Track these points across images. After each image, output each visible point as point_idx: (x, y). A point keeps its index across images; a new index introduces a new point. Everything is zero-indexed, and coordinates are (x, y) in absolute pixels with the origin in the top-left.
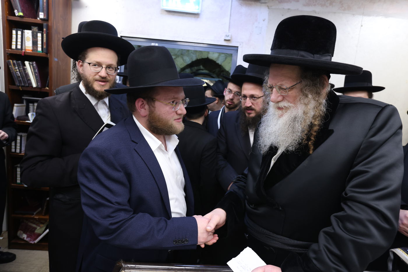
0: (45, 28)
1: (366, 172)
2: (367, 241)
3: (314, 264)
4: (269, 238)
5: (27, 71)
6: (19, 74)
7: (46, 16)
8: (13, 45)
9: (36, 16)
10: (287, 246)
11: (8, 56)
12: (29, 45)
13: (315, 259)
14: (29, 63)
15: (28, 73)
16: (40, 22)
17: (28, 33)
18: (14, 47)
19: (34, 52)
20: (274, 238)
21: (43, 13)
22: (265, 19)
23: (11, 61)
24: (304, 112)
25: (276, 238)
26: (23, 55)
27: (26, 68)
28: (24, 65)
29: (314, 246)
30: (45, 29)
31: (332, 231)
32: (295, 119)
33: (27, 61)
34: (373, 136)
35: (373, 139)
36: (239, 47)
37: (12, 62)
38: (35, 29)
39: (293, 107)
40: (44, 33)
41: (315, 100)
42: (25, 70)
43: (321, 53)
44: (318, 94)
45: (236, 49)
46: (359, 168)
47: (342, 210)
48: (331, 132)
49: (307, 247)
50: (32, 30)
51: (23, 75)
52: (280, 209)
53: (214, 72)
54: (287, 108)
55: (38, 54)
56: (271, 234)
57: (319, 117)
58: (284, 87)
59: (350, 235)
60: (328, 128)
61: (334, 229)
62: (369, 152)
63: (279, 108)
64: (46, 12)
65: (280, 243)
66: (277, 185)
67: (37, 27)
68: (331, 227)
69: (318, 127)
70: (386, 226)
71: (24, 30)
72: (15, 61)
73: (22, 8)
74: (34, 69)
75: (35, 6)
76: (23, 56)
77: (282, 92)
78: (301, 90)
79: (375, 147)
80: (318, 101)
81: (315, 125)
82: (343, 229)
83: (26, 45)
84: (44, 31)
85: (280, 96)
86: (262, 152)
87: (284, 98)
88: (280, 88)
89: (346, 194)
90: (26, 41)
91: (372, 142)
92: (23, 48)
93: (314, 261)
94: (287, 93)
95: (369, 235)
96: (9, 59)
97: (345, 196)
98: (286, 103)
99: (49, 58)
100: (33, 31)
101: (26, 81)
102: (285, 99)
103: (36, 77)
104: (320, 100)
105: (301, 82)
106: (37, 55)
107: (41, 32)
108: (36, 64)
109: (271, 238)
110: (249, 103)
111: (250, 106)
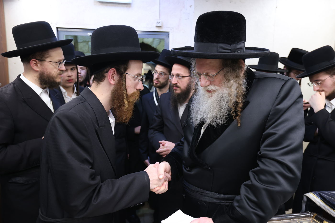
1: (275, 134)
2: (277, 188)
3: (237, 210)
4: (202, 195)
10: (216, 200)
13: (238, 206)
20: (205, 194)
22: (191, 6)
25: (207, 194)
29: (238, 197)
31: (250, 183)
32: (221, 98)
34: (279, 104)
35: (279, 107)
36: (170, 32)
45: (167, 34)
46: (269, 131)
47: (258, 166)
49: (232, 200)
52: (209, 168)
54: (214, 91)
56: (203, 191)
57: (242, 96)
59: (263, 184)
61: (251, 182)
62: (276, 118)
65: (210, 198)
66: (207, 149)
68: (249, 181)
69: (242, 104)
70: (290, 175)
79: (281, 113)
81: (240, 103)
82: (258, 181)
87: (211, 83)
89: (260, 153)
91: (278, 109)
93: (238, 209)
95: (277, 184)
97: (259, 154)
98: (213, 86)
105: (223, 69)
109: (203, 195)
110: (175, 81)
111: (176, 84)
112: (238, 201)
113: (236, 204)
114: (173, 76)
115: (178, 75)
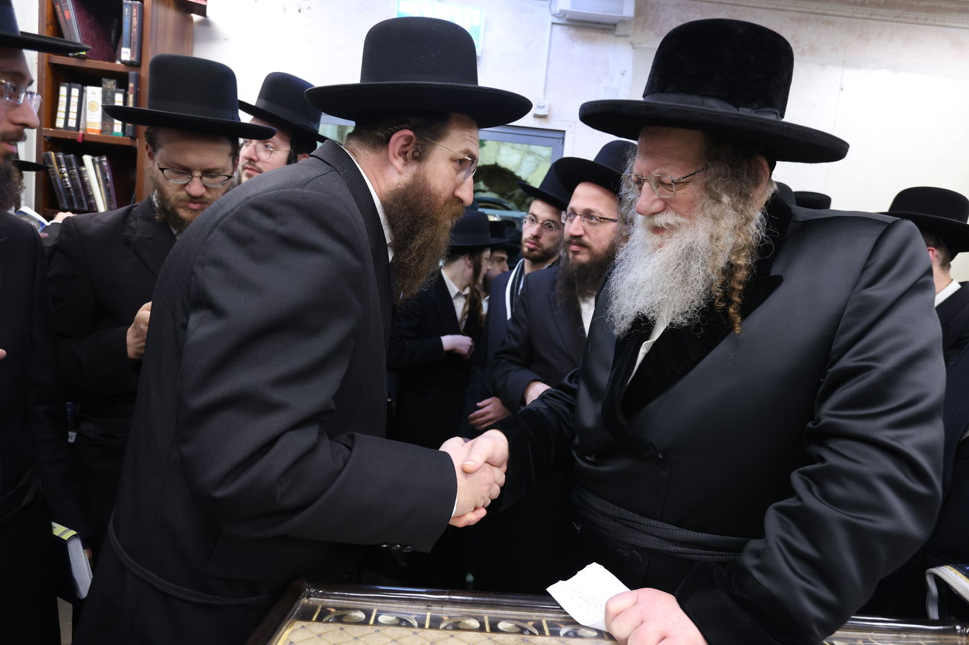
0: (132, 82)
1: (869, 368)
2: (884, 524)
3: (754, 578)
4: (631, 528)
5: (88, 177)
6: (68, 183)
7: (135, 55)
8: (58, 120)
9: (114, 55)
10: (671, 546)
11: (46, 143)
12: (94, 120)
13: (758, 568)
14: (93, 160)
15: (89, 181)
16: (122, 69)
17: (94, 93)
18: (60, 123)
19: (105, 135)
20: (642, 526)
21: (128, 50)
23: (53, 154)
24: (712, 237)
25: (647, 525)
26: (80, 140)
27: (86, 171)
28: (81, 163)
29: (754, 544)
30: (131, 85)
33: (88, 154)
34: (872, 283)
36: (566, 132)
37: (55, 155)
38: (110, 84)
39: (685, 224)
40: (128, 93)
41: (736, 210)
42: (81, 174)
43: (756, 106)
44: (745, 197)
45: (560, 135)
48: (778, 281)
49: (739, 548)
50: (104, 85)
51: (77, 186)
52: (660, 456)
53: (510, 198)
54: (672, 229)
55: (113, 138)
56: (637, 517)
57: (747, 249)
58: (667, 180)
59: (838, 510)
60: (769, 273)
61: (800, 499)
62: (866, 322)
63: (657, 230)
64: (136, 47)
65: (655, 538)
66: (652, 405)
67: (115, 81)
68: (793, 497)
69: (745, 273)
70: (920, 488)
71: (86, 86)
72: (61, 153)
73: (84, 38)
74: (104, 174)
75: (113, 35)
76: (80, 143)
77: (661, 193)
78: (706, 187)
79: (879, 309)
80: (742, 211)
81: (740, 266)
82: (820, 498)
83: (88, 119)
84: (130, 89)
85: (657, 199)
86: (616, 332)
87: (667, 205)
88: (660, 182)
89: (817, 423)
90: (88, 111)
91: (869, 297)
92: (81, 126)
93: (757, 575)
94: (673, 193)
96: (47, 149)
98: (672, 215)
99: (138, 149)
100: (106, 88)
101: (84, 198)
102: (668, 207)
103: (107, 190)
104: (747, 211)
105: (706, 168)
106: (111, 142)
107: (123, 90)
108: (109, 160)
109: (634, 529)
110: (578, 229)
111: (580, 237)
112: (757, 554)
113: (749, 561)
114: (572, 216)
115: (588, 214)
